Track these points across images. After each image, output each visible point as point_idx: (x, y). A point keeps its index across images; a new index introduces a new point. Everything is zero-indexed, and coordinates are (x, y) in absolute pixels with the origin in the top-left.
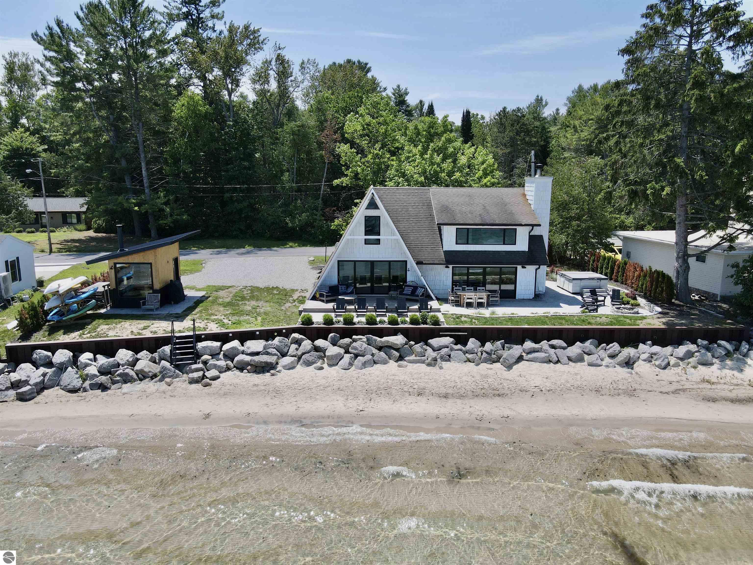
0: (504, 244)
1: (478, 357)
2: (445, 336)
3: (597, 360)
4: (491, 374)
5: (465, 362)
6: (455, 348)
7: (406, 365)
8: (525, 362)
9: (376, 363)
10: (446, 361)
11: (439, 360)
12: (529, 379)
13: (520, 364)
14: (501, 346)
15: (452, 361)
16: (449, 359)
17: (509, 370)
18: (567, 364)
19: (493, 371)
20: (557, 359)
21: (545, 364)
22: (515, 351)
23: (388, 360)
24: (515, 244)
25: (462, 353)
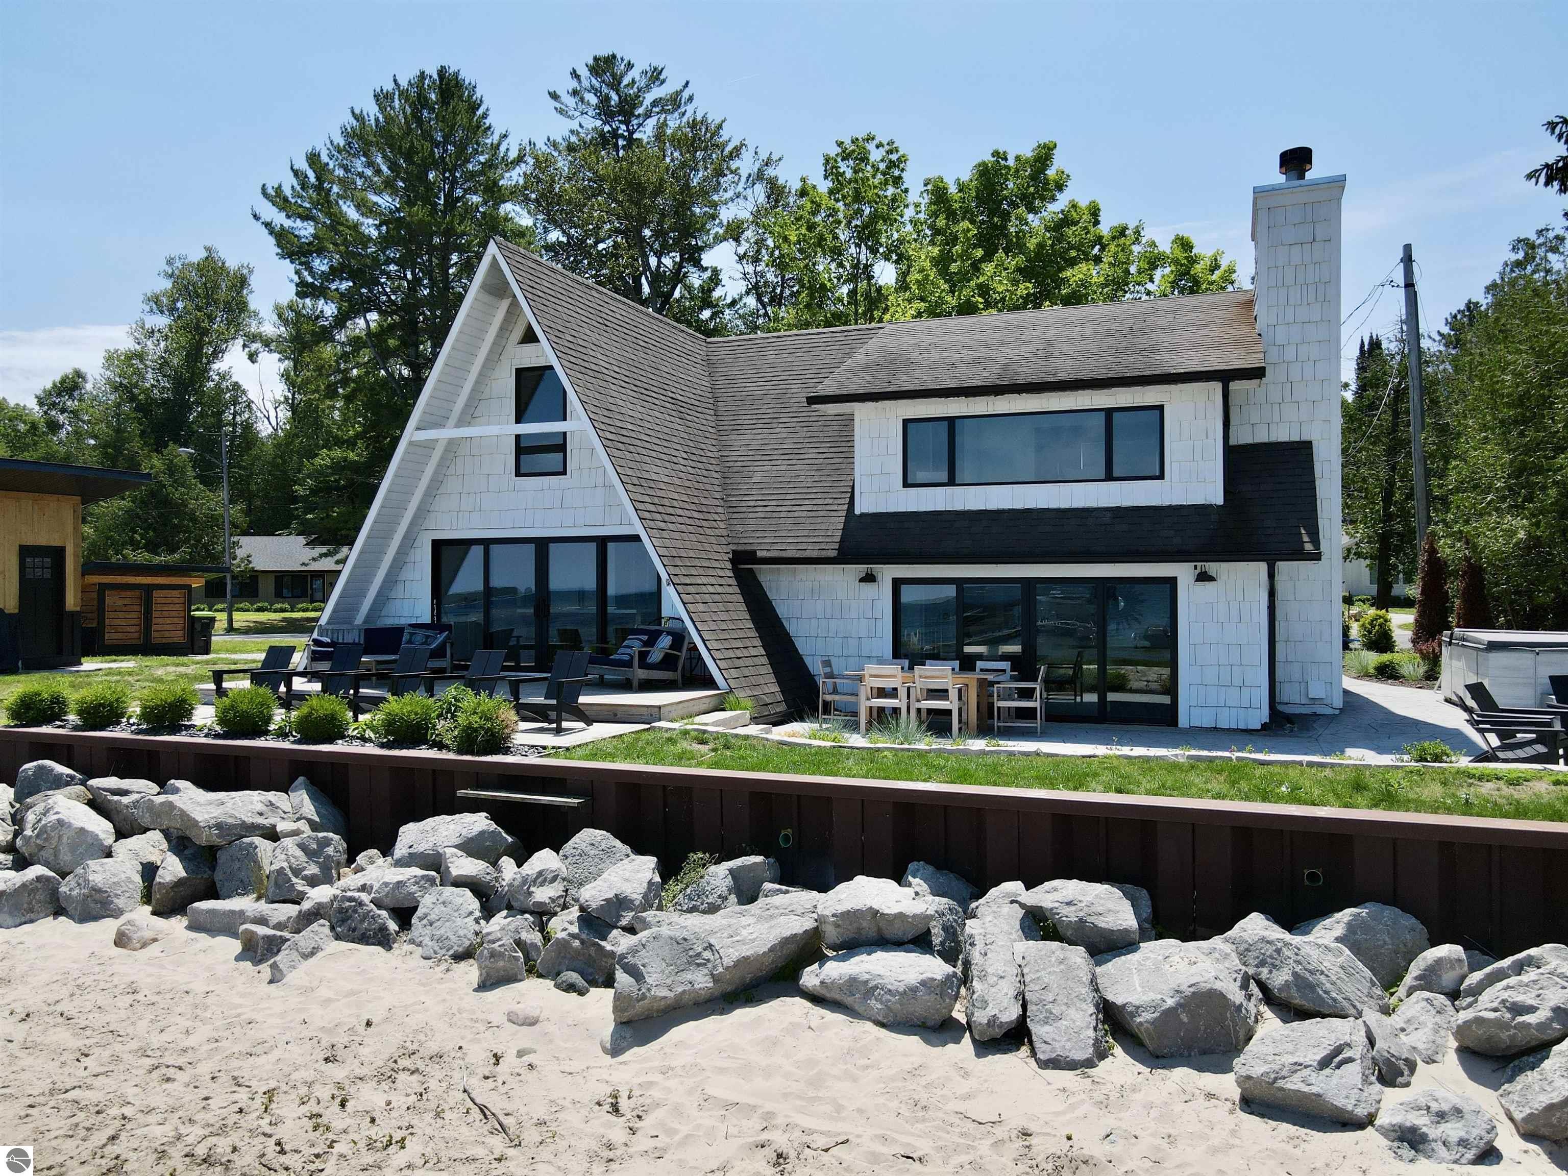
0: (1109, 477)
1: (535, 937)
2: (473, 806)
3: (1324, 1063)
4: (478, 1055)
5: (458, 957)
6: (455, 872)
7: (148, 934)
8: (796, 1006)
9: (59, 911)
10: (364, 939)
11: (321, 928)
12: (642, 1142)
13: (742, 1015)
14: (723, 889)
15: (401, 947)
16: (383, 929)
17: (616, 1050)
18: (1072, 1065)
19: (524, 1037)
20: (1012, 1013)
21: (913, 1042)
22: (744, 921)
23: (120, 902)
24: (1161, 477)
25: (474, 904)
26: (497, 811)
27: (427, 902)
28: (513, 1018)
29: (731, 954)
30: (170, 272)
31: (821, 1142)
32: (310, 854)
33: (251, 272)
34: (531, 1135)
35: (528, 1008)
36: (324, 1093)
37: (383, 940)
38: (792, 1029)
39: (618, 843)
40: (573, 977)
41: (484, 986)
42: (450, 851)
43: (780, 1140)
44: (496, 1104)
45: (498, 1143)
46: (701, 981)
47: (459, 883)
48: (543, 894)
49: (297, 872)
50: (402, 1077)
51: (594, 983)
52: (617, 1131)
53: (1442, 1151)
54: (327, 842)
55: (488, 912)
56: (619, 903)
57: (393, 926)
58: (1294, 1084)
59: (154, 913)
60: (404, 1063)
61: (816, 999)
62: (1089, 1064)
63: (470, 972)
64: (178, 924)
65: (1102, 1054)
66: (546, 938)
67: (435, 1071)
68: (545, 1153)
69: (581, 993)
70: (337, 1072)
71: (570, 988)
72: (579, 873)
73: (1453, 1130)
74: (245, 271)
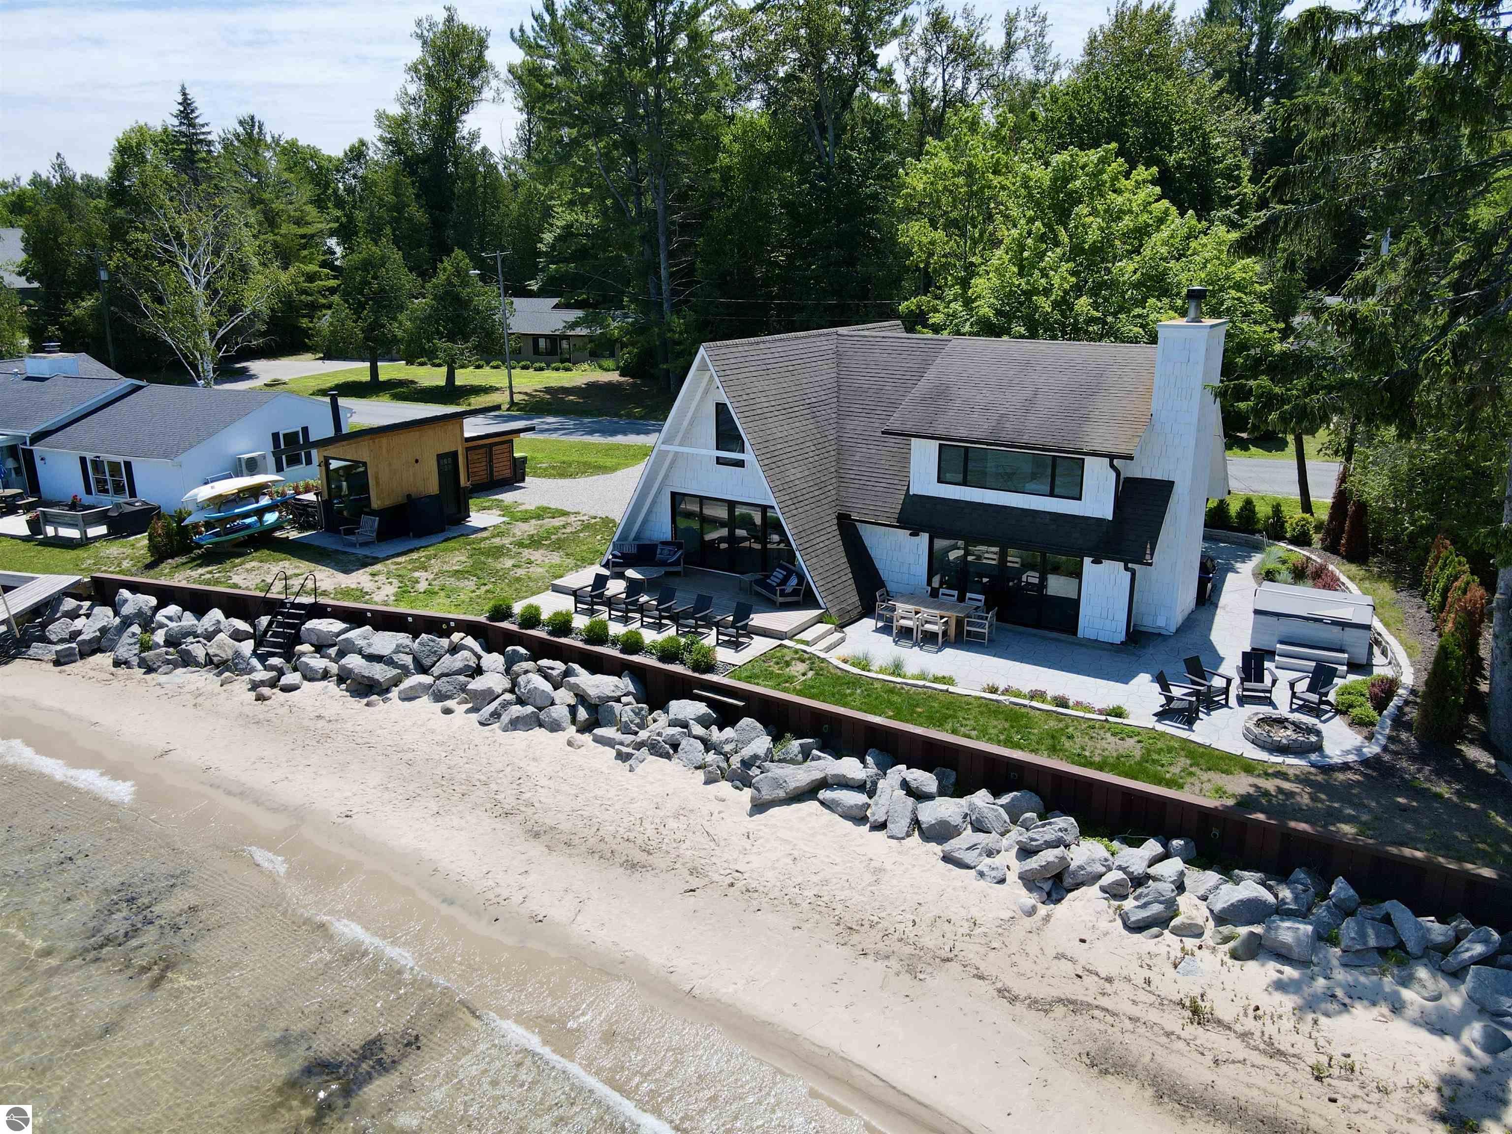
0: (1052, 494)
1: (724, 765)
2: (701, 699)
3: (968, 849)
4: (705, 812)
5: (697, 768)
6: (694, 733)
7: (580, 743)
8: (816, 804)
9: (541, 725)
10: (661, 756)
11: (644, 750)
12: (755, 850)
13: (795, 806)
14: (796, 752)
15: (675, 760)
16: (668, 753)
17: (751, 815)
18: (898, 838)
19: (720, 806)
20: (883, 819)
21: (849, 824)
22: (800, 772)
23: (564, 725)
24: (1080, 499)
25: (701, 747)
26: (711, 703)
27: (685, 743)
28: (717, 798)
29: (792, 785)
30: (419, 32)
31: (808, 855)
32: (636, 714)
33: (488, 34)
34: (722, 843)
35: (721, 795)
36: (658, 821)
37: (668, 757)
38: (810, 814)
39: (758, 724)
40: (738, 783)
41: (706, 783)
42: (691, 722)
43: (796, 853)
44: (711, 832)
45: (712, 844)
46: (782, 794)
47: (696, 737)
48: (727, 748)
49: (632, 722)
50: (681, 817)
51: (745, 786)
52: (747, 844)
53: (989, 879)
54: (642, 709)
55: (707, 750)
56: (756, 757)
57: (671, 752)
58: (956, 854)
59: (578, 731)
60: (681, 812)
61: (822, 803)
62: (903, 838)
63: (700, 775)
64: (587, 738)
65: (908, 835)
66: (729, 766)
67: (692, 817)
68: (726, 849)
69: (741, 790)
70: (661, 813)
71: (737, 788)
72: (741, 738)
73: (994, 873)
74: (483, 34)
